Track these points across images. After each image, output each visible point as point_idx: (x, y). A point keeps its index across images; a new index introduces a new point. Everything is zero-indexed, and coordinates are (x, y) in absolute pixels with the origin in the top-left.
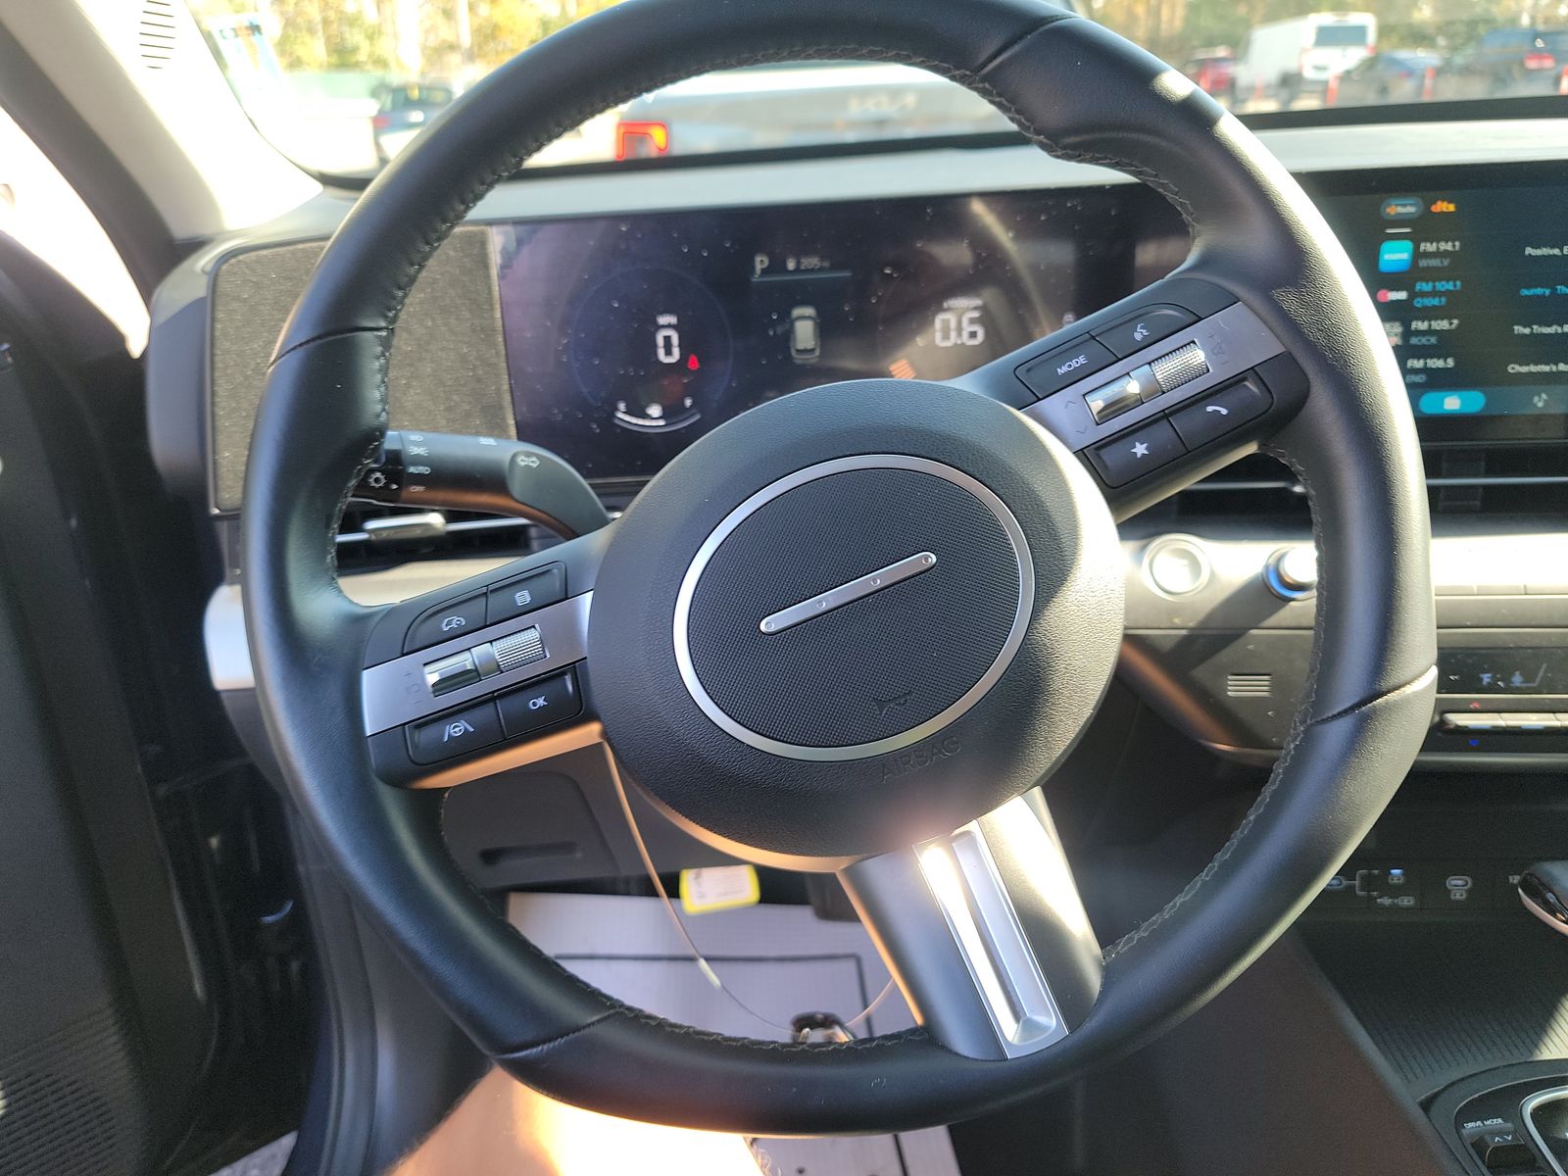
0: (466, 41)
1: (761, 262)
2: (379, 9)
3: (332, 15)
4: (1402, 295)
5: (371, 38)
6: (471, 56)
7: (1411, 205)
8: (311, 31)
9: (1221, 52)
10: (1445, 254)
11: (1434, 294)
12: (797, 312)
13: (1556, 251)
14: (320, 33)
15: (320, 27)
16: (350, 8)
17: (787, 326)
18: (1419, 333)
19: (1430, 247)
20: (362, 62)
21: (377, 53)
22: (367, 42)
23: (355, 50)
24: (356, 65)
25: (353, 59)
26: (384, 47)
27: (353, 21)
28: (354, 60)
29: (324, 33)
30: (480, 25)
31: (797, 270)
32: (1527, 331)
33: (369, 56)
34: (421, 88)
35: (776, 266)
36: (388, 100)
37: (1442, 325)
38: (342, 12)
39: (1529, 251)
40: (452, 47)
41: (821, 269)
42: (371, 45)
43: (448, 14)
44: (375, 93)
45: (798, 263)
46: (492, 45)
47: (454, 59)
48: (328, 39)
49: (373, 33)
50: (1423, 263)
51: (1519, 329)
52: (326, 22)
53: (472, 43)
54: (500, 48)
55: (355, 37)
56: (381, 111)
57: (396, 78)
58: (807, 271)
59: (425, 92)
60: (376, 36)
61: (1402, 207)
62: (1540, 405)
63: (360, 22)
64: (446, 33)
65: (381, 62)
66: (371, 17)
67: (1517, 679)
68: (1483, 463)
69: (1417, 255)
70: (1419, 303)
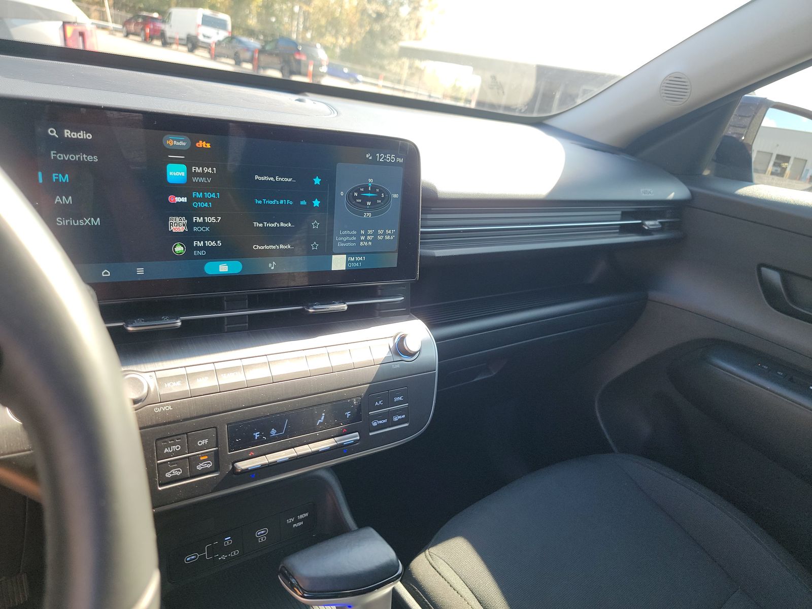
4: (184, 200)
7: (182, 140)
9: (156, 15)
10: (207, 175)
11: (203, 200)
13: (272, 179)
18: (197, 224)
19: (199, 170)
32: (261, 225)
37: (212, 219)
39: (257, 177)
50: (195, 180)
51: (256, 224)
61: (176, 142)
62: (273, 268)
67: (273, 432)
68: (247, 301)
69: (190, 174)
70: (196, 205)
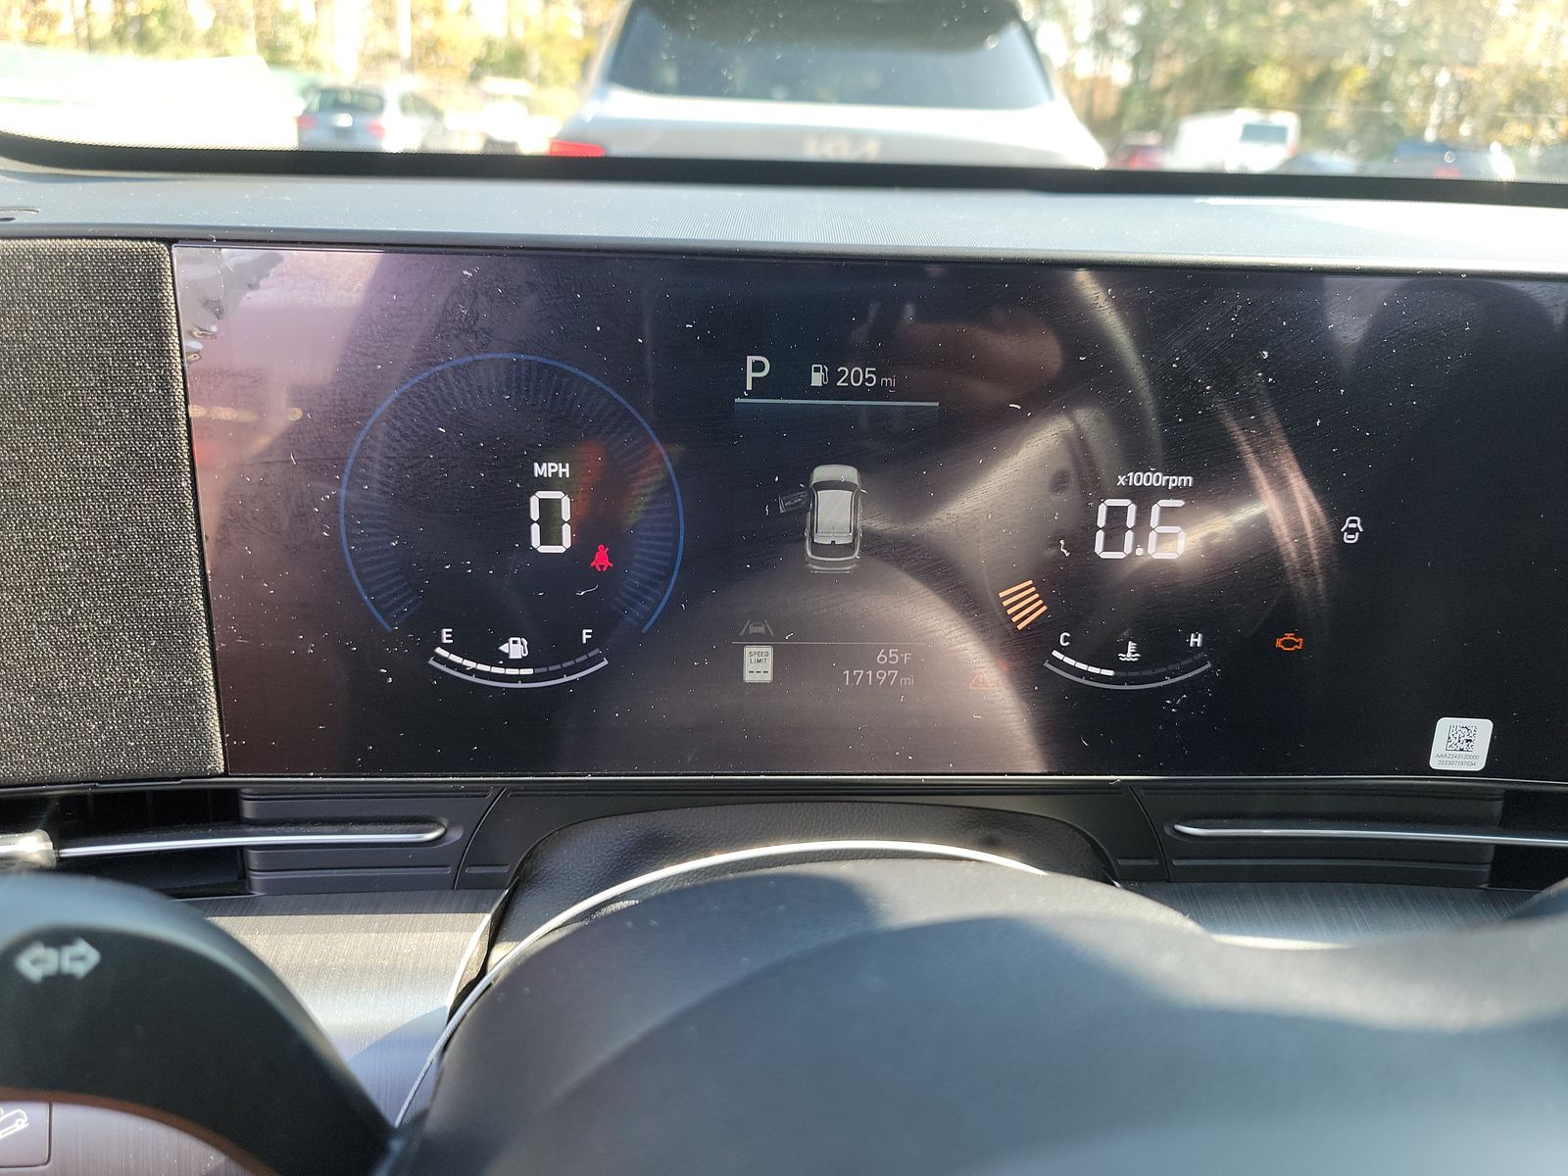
0: (406, 52)
1: (755, 368)
2: (316, 9)
3: (266, 11)
5: (306, 38)
6: (410, 66)
8: (243, 25)
9: (1149, 138)
12: (821, 473)
14: (252, 29)
15: (253, 23)
16: (286, 6)
17: (799, 498)
20: (294, 62)
21: (310, 55)
22: (302, 41)
23: (287, 48)
24: (287, 64)
25: (286, 57)
26: (316, 49)
27: (286, 20)
28: (286, 59)
29: (256, 28)
30: (422, 38)
31: (829, 390)
33: (302, 56)
34: (352, 92)
35: (787, 379)
36: (316, 101)
38: (277, 9)
40: (391, 56)
41: (879, 392)
42: (305, 45)
43: (389, 22)
44: (304, 93)
45: (834, 376)
46: (433, 58)
47: (393, 69)
48: (261, 35)
49: (309, 33)
52: (259, 18)
53: (412, 54)
54: (442, 62)
55: (288, 35)
56: (306, 112)
57: (327, 80)
58: (849, 393)
59: (357, 97)
60: (311, 37)
63: (294, 21)
64: (384, 41)
65: (313, 63)
66: (307, 17)
